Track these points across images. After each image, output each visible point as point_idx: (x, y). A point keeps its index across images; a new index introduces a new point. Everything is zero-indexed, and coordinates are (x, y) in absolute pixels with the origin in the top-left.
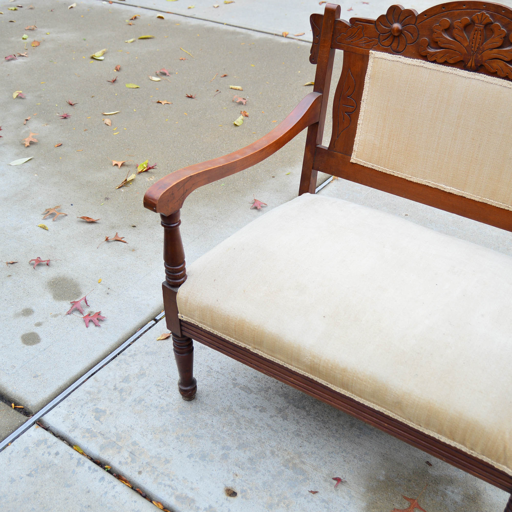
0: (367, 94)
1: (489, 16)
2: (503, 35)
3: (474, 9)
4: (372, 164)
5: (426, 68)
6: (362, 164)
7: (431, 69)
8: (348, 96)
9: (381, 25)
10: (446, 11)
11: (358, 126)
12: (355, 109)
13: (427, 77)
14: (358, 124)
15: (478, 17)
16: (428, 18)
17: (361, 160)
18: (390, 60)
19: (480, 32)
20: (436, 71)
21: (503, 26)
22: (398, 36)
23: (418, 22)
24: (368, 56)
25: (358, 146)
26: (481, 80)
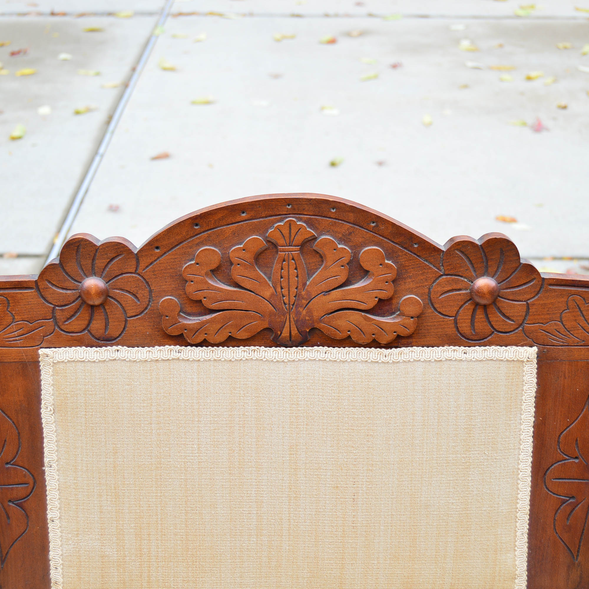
0: (56, 448)
1: (304, 225)
2: (346, 260)
3: (266, 217)
5: (188, 360)
7: (199, 360)
8: (7, 463)
9: (54, 288)
10: (204, 232)
11: (50, 526)
12: (33, 488)
13: (196, 380)
14: (48, 521)
15: (282, 233)
16: (165, 253)
18: (94, 362)
19: (293, 261)
20: (212, 363)
21: (342, 240)
22: (102, 305)
23: (142, 265)
24: (36, 364)
25: (62, 569)
26: (320, 360)
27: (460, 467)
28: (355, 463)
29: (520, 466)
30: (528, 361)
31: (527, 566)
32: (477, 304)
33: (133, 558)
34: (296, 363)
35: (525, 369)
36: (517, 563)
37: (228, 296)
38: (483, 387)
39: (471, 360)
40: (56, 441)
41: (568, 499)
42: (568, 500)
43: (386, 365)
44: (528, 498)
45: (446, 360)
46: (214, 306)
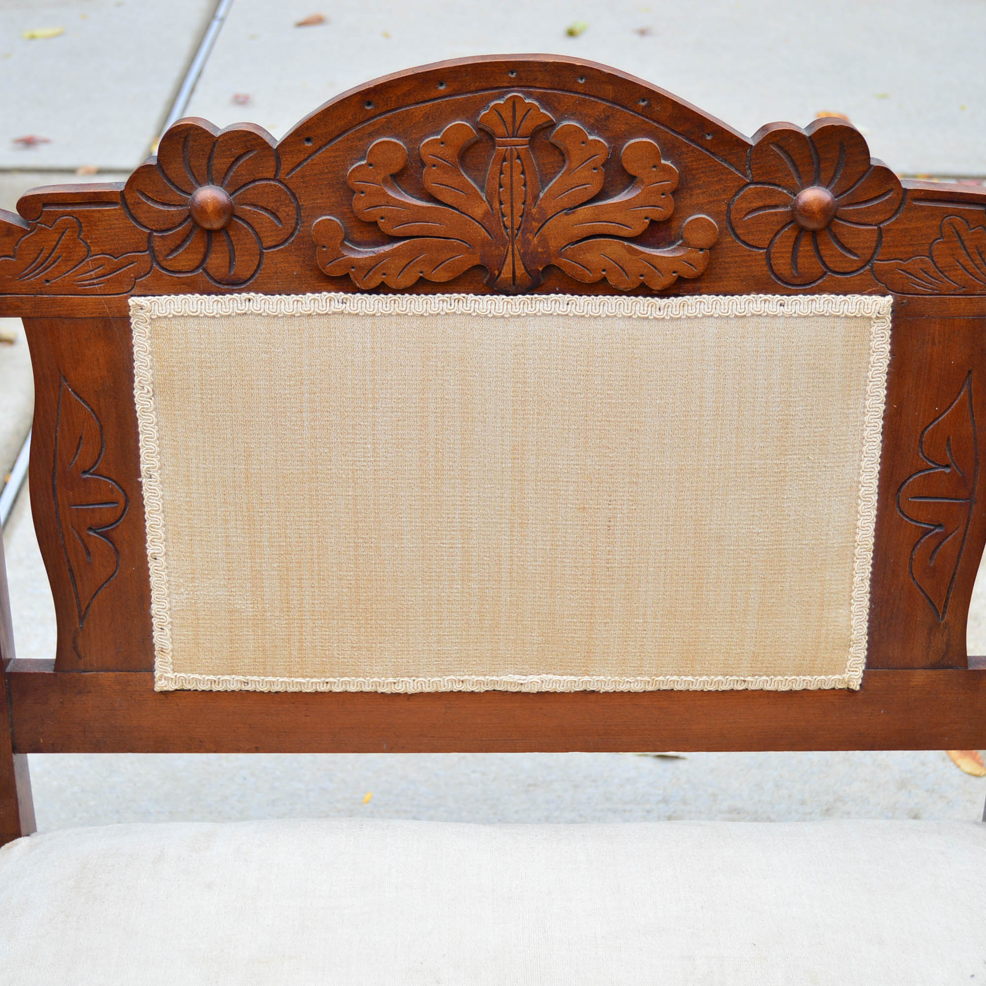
0: (158, 449)
1: (536, 103)
2: (600, 158)
3: (477, 91)
4: (241, 678)
5: (357, 314)
6: (201, 687)
7: (374, 315)
8: (85, 472)
9: (150, 203)
10: (380, 115)
11: (152, 565)
12: (125, 509)
13: (369, 345)
14: (149, 558)
15: (501, 116)
16: (320, 148)
17: (197, 676)
18: (214, 317)
19: (518, 161)
20: (394, 319)
21: (593, 128)
22: (224, 229)
23: (285, 166)
24: (126, 321)
25: (171, 630)
26: (558, 315)
27: (771, 479)
28: (612, 472)
29: (861, 479)
30: (877, 318)
31: (868, 628)
32: (802, 230)
33: (277, 614)
34: (522, 320)
35: (873, 330)
36: (853, 623)
37: (418, 215)
38: (808, 357)
39: (791, 316)
40: (158, 439)
41: (932, 528)
42: (933, 530)
43: (661, 323)
44: (873, 526)
45: (753, 315)
46: (396, 230)
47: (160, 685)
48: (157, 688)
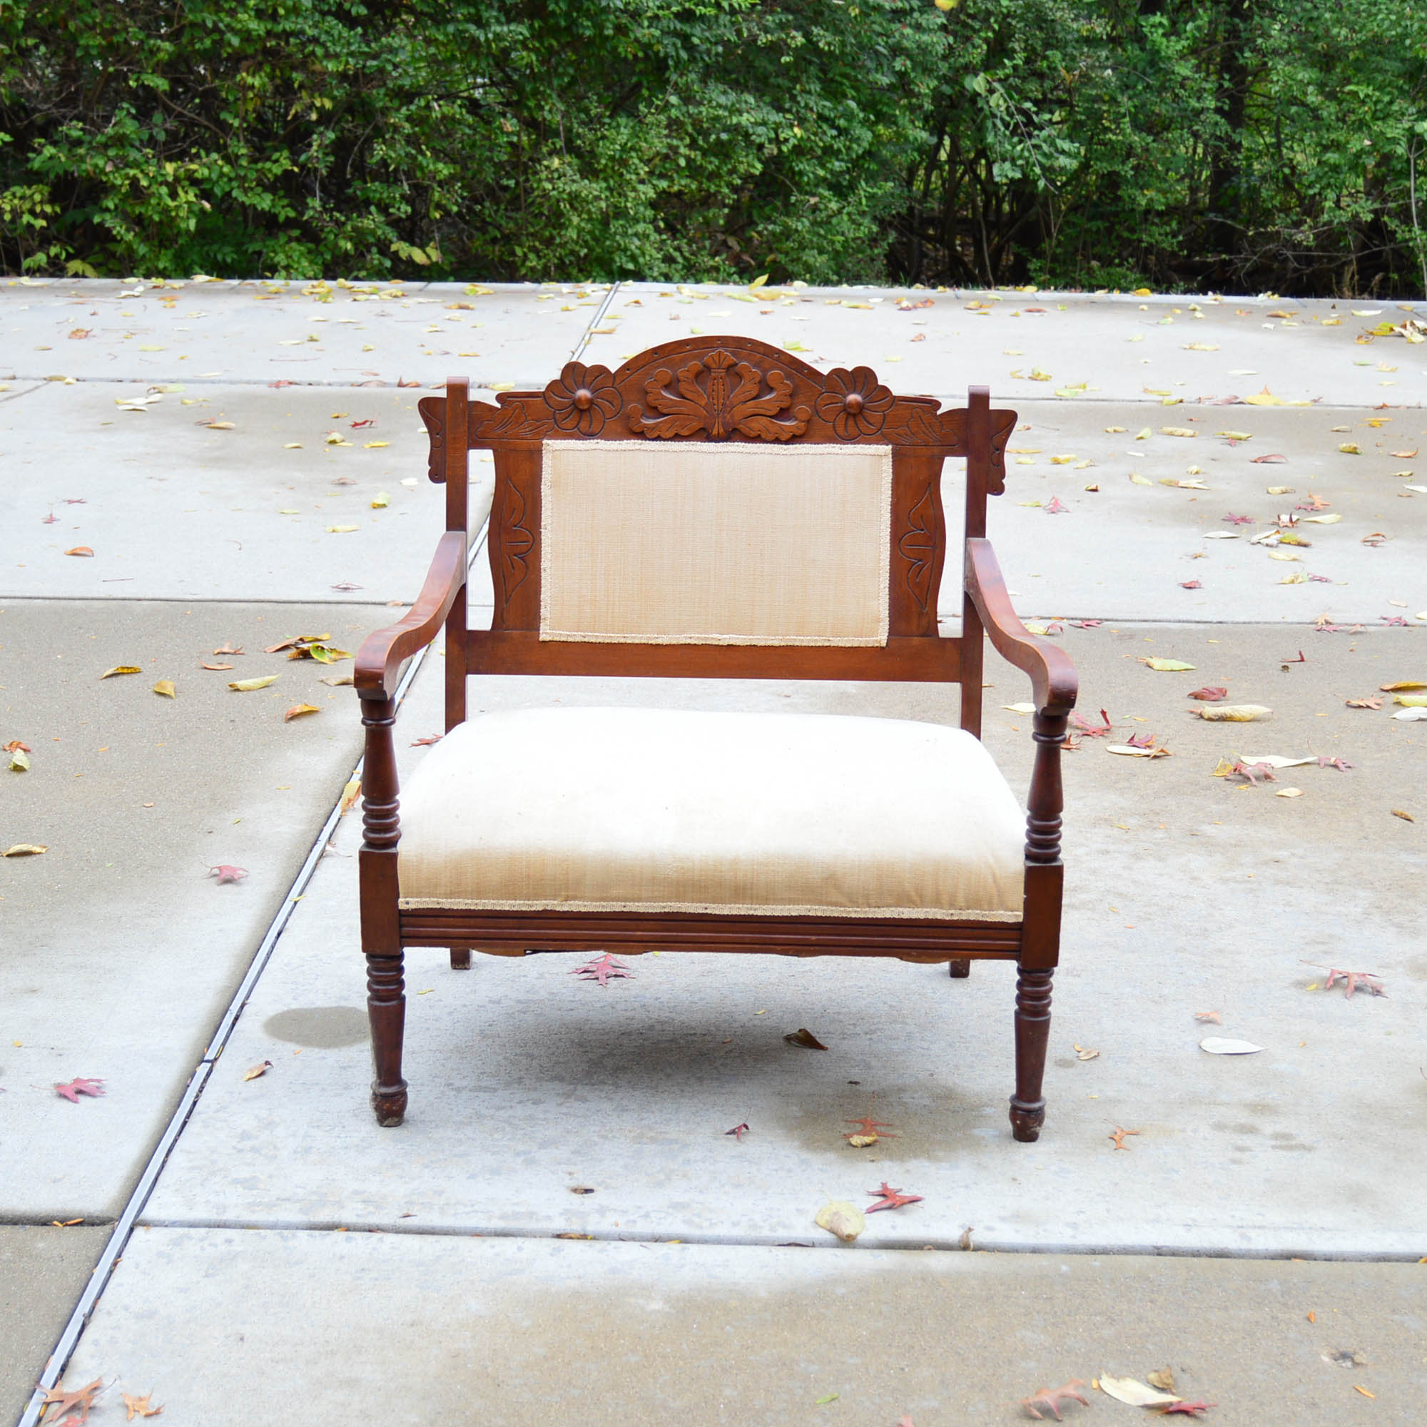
1: (730, 355)
2: (758, 379)
3: (703, 350)
4: (582, 634)
5: (647, 451)
6: (563, 639)
7: (655, 451)
8: (515, 526)
9: (556, 397)
10: (662, 359)
11: (543, 574)
12: (532, 545)
13: (652, 465)
14: (542, 571)
15: (713, 360)
16: (634, 374)
17: (561, 633)
18: (581, 451)
19: (721, 380)
20: (663, 454)
21: (754, 366)
22: (588, 410)
23: (618, 381)
24: (540, 451)
25: (550, 608)
26: (739, 452)
27: (838, 532)
29: (881, 535)
30: (885, 455)
31: (889, 613)
32: (849, 414)
33: (602, 598)
34: (723, 455)
35: (884, 462)
36: (881, 609)
37: (675, 404)
38: (853, 473)
39: (845, 454)
40: (551, 509)
42: (917, 562)
43: (787, 457)
44: (888, 559)
45: (828, 454)
46: (665, 411)
47: (543, 637)
48: (541, 639)
